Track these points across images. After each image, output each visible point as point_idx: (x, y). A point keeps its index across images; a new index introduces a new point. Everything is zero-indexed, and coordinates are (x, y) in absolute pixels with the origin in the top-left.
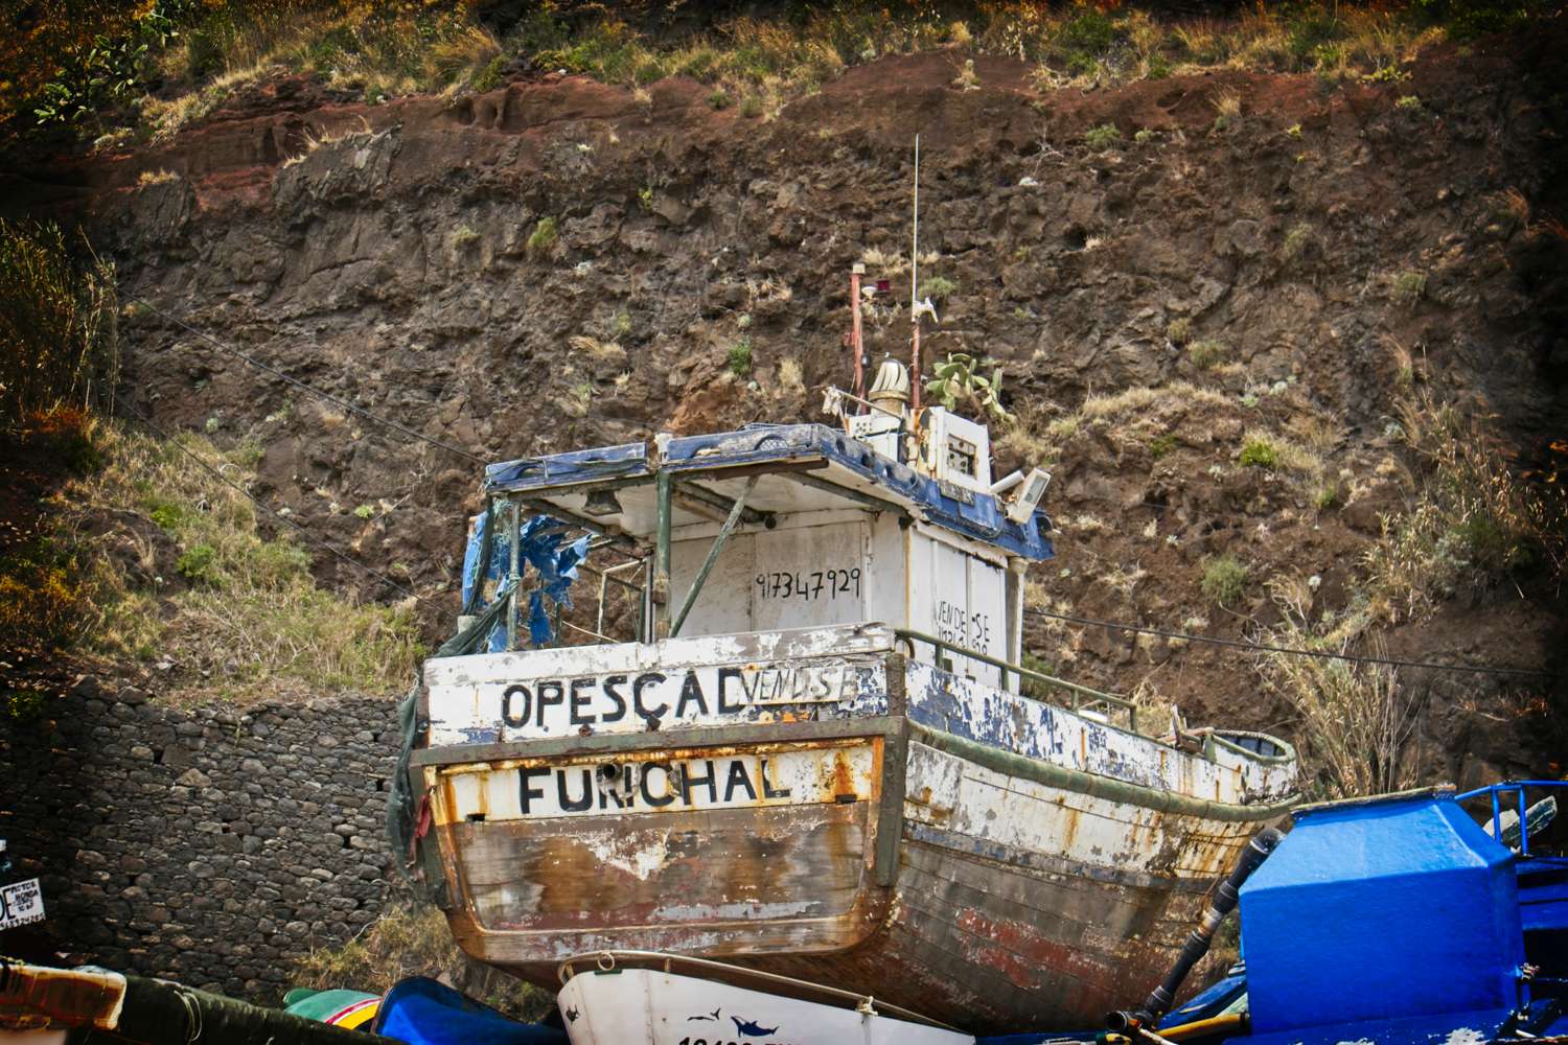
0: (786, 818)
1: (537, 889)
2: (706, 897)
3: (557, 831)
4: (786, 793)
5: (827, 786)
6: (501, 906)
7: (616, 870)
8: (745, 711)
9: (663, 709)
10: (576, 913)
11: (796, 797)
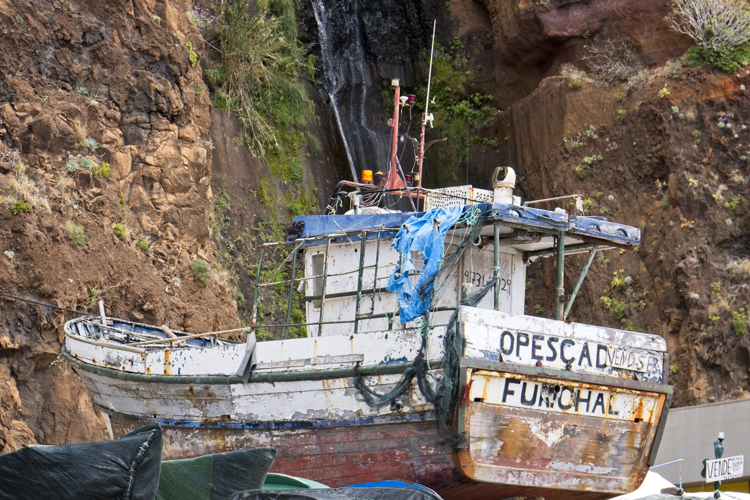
0: (614, 426)
1: (500, 443)
2: (573, 459)
3: (516, 414)
4: (617, 413)
5: (633, 413)
6: (480, 450)
7: (538, 439)
8: (607, 369)
9: (573, 359)
10: (515, 459)
11: (620, 416)
